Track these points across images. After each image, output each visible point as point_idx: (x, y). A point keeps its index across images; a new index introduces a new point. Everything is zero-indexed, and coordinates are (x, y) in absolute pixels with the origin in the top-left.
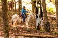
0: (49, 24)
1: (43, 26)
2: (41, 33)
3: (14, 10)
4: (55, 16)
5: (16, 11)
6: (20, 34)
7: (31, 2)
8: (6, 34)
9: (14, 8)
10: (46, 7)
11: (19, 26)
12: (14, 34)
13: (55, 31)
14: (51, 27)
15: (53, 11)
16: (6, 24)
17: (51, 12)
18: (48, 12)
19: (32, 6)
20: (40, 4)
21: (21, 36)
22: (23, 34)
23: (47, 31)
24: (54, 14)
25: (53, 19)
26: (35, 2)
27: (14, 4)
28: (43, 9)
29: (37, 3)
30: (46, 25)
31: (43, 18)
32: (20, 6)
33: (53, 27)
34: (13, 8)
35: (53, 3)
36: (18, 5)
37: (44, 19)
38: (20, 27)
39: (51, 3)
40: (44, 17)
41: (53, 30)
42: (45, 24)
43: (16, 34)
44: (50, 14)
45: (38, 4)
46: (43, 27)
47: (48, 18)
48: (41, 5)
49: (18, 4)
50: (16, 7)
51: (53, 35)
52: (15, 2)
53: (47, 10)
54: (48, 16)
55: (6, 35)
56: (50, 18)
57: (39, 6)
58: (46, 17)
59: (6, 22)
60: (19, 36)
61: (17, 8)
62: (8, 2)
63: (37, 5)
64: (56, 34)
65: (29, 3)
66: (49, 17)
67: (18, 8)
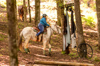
0: (86, 44)
1: (75, 47)
2: (72, 59)
3: (28, 20)
4: (95, 31)
5: (30, 21)
6: (37, 61)
7: (56, 7)
8: (14, 60)
9: (28, 16)
10: (80, 15)
11: (35, 47)
12: (27, 61)
13: (96, 56)
14: (89, 49)
15: (92, 23)
16: (14, 44)
17: (89, 24)
18: (84, 24)
19: (58, 13)
20: (71, 10)
21: (38, 63)
22: (42, 61)
23: (83, 57)
24: (94, 27)
25: (92, 36)
26: (62, 8)
27: (28, 10)
28: (76, 19)
29: (65, 9)
30: (81, 47)
31: (76, 34)
32: (37, 13)
33: (92, 50)
34: (26, 16)
35: (93, 8)
36: (34, 12)
37: (76, 36)
38: (38, 49)
39: (89, 9)
40: (77, 32)
41: (92, 55)
42: (79, 44)
43: (31, 61)
44: (88, 27)
45: (67, 10)
46: (76, 50)
47: (85, 34)
48: (72, 12)
49: (34, 9)
50: (30, 15)
51: (91, 63)
52: (30, 7)
53: (83, 21)
54: (84, 30)
55: (14, 62)
56: (87, 34)
57: (69, 13)
58: (81, 32)
59: (14, 40)
60: (35, 63)
61: (32, 17)
62: (17, 7)
63: (65, 12)
64: (97, 60)
65: (52, 8)
66: (85, 32)
67: (34, 17)
